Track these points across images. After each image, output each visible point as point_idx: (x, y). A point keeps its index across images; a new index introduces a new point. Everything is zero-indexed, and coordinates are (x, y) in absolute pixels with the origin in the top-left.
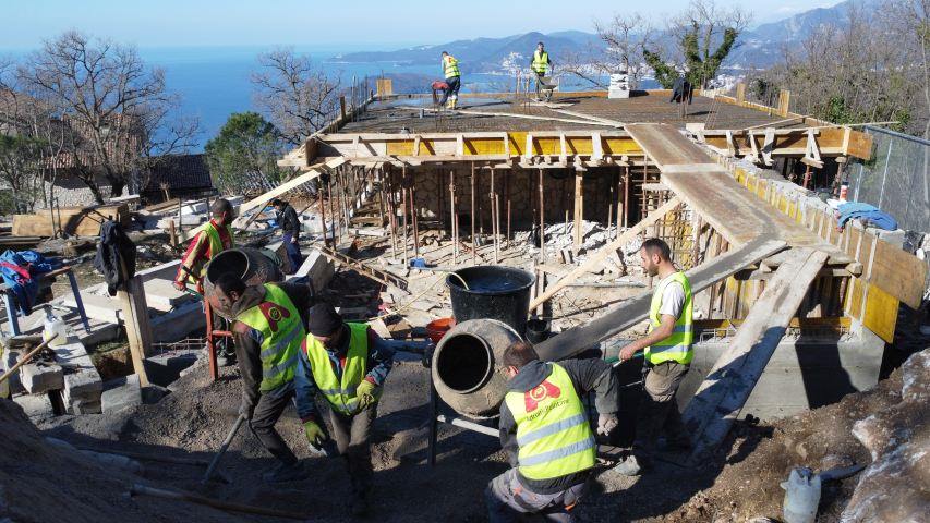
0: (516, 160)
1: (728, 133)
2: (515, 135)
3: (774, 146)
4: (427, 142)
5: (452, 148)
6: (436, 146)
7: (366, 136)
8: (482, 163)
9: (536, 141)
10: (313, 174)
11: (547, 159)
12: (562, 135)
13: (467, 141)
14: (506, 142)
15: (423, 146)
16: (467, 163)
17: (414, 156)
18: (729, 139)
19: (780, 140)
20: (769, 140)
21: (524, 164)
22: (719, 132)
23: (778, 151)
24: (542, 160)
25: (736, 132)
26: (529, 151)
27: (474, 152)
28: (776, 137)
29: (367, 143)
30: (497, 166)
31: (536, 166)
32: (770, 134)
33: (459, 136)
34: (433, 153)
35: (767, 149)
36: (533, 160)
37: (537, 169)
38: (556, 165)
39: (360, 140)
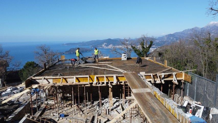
0: (91, 84)
2: (91, 76)
4: (65, 79)
6: (68, 80)
7: (46, 77)
8: (81, 85)
9: (97, 78)
12: (105, 76)
13: (77, 78)
14: (88, 78)
17: (61, 83)
18: (152, 76)
19: (166, 76)
21: (94, 85)
22: (149, 74)
23: (165, 79)
24: (99, 83)
25: (154, 74)
26: (95, 81)
27: (79, 82)
30: (86, 86)
32: (163, 75)
34: (67, 82)
38: (103, 85)
39: (44, 79)
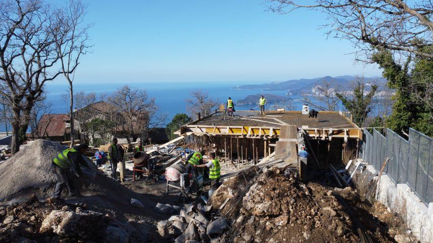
0: (245, 136)
1: (316, 129)
2: (246, 127)
3: (333, 134)
4: (218, 129)
5: (225, 131)
6: (221, 130)
7: (200, 126)
8: (234, 136)
9: (252, 129)
10: (182, 137)
11: (255, 136)
12: (260, 128)
13: (231, 129)
14: (242, 129)
15: (217, 130)
16: (230, 135)
17: (213, 132)
18: (316, 131)
19: (335, 132)
20: (331, 132)
21: (248, 137)
22: (313, 129)
23: (334, 136)
24: (254, 136)
25: (318, 129)
26: (250, 132)
27: (233, 132)
28: (333, 131)
29: (200, 128)
30: (240, 137)
31: (251, 137)
32: (331, 130)
33: (228, 127)
34: (220, 132)
35: (330, 135)
36: (250, 135)
37: (252, 139)
38: (258, 137)
39: (198, 127)
